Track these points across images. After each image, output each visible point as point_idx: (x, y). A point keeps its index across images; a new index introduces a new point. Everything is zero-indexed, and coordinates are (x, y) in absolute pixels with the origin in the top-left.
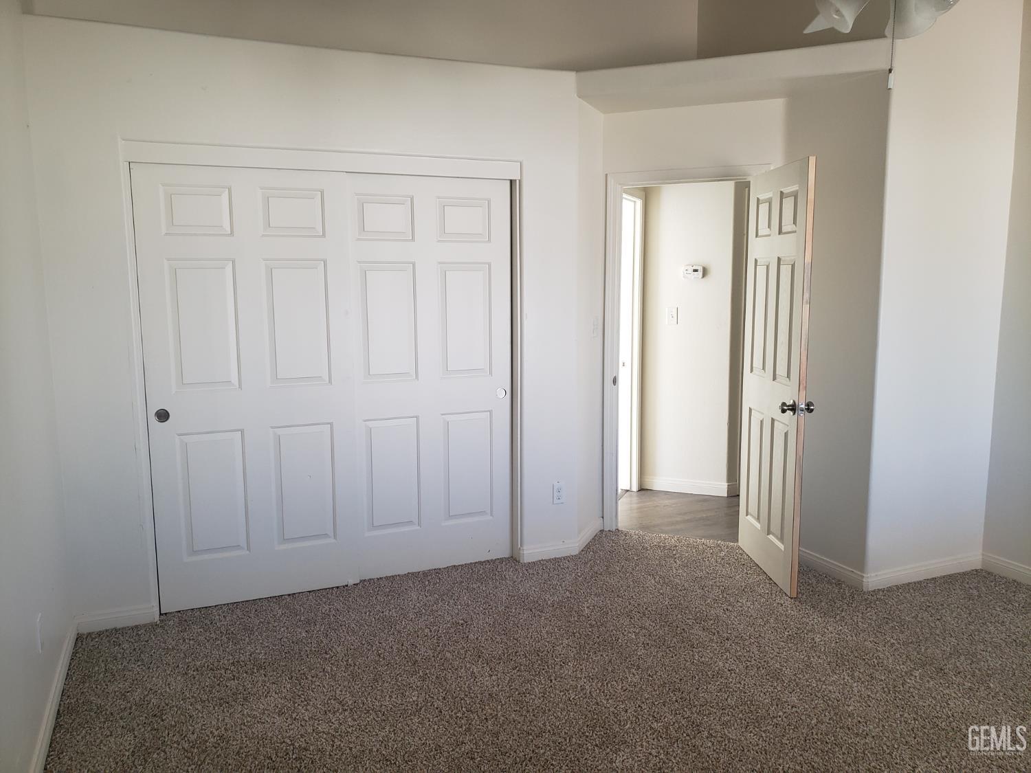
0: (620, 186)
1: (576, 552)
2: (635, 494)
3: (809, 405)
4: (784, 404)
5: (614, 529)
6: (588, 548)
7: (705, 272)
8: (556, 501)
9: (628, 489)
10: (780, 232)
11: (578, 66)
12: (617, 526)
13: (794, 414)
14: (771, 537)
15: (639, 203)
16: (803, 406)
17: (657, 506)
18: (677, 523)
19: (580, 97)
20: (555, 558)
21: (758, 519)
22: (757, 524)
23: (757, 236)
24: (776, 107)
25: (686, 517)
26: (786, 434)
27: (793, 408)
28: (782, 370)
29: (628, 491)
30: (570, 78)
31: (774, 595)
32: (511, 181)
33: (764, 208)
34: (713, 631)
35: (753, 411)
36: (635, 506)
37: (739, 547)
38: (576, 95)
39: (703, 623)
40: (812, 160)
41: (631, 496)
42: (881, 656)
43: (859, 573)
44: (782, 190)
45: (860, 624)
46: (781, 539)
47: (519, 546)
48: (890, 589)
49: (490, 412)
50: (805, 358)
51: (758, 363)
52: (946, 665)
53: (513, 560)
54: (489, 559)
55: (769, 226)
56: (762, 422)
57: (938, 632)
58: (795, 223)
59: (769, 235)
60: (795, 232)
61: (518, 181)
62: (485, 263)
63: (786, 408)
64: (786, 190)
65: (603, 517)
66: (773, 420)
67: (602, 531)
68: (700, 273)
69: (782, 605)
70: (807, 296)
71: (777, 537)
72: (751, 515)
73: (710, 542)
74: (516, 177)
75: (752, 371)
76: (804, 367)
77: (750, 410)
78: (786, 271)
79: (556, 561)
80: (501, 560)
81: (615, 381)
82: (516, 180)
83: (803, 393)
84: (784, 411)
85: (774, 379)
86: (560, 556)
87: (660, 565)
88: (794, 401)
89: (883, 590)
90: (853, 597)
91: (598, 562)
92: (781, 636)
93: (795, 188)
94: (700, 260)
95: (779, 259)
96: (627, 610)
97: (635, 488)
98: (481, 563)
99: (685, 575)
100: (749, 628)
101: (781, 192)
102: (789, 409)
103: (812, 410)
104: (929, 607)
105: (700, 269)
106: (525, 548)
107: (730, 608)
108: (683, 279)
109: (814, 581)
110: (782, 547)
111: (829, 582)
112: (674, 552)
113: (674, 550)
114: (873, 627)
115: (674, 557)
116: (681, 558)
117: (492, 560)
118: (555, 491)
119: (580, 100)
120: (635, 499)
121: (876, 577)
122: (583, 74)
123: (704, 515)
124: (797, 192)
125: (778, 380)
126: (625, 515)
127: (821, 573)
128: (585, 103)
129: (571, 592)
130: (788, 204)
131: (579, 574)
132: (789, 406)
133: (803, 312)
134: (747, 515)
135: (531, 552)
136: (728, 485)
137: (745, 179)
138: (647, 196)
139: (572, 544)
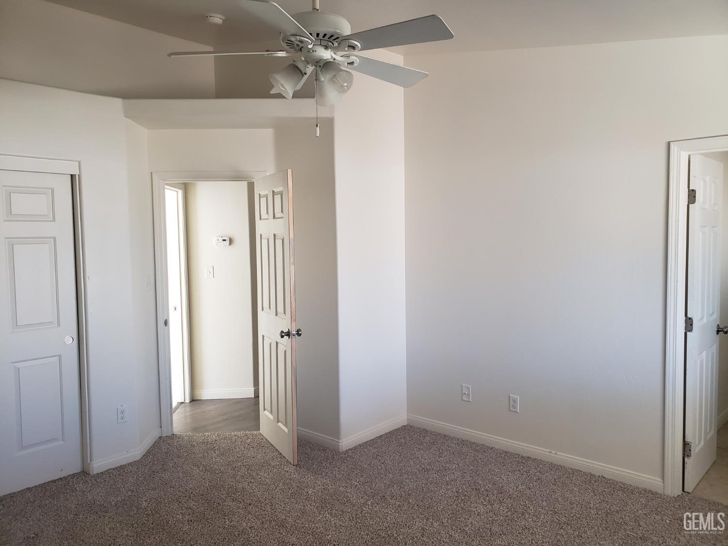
0: (163, 181)
1: (138, 458)
2: (188, 405)
3: (298, 331)
4: (282, 332)
5: (170, 434)
6: (149, 452)
7: (231, 241)
8: (120, 421)
9: (183, 401)
10: (274, 217)
11: (124, 95)
12: (172, 431)
13: (289, 338)
14: (280, 424)
15: (180, 192)
16: (294, 332)
17: (204, 412)
18: (218, 422)
19: (126, 117)
20: (121, 466)
21: (271, 412)
22: (271, 416)
23: (260, 219)
24: (268, 134)
25: (224, 418)
26: (285, 352)
27: (288, 334)
28: (280, 309)
29: (182, 403)
30: (118, 102)
31: (283, 466)
32: (72, 175)
33: (263, 200)
34: (240, 500)
35: (265, 337)
36: (188, 414)
37: (261, 434)
38: (123, 115)
39: (233, 495)
40: (290, 171)
41: (185, 406)
42: (349, 495)
43: (337, 440)
44: (274, 190)
45: (337, 475)
46: (286, 425)
47: (89, 461)
48: (355, 448)
49: (60, 356)
50: (294, 300)
51: (266, 305)
52: (386, 493)
53: (84, 473)
54: (62, 476)
55: (267, 213)
56: (270, 344)
57: (382, 472)
58: (282, 212)
59: (268, 219)
60: (283, 218)
61: (77, 176)
62: (50, 238)
63: (283, 334)
64: (276, 190)
65: (161, 427)
66: (277, 343)
67: (160, 438)
68: (228, 242)
69: (288, 472)
70: (292, 259)
71: (284, 425)
72: (267, 410)
73: (239, 434)
74: (76, 172)
75: (263, 310)
76: (293, 306)
77: (263, 336)
78: (279, 243)
79: (122, 467)
80: (73, 476)
81: (166, 323)
82: (75, 175)
83: (294, 324)
84: (282, 337)
85: (276, 315)
86: (125, 463)
87: (204, 457)
88: (289, 329)
89: (351, 449)
90: (333, 457)
91: (156, 463)
92: (286, 494)
93: (280, 189)
94: (228, 233)
95: (275, 235)
96: (176, 496)
97: (187, 401)
98: (54, 481)
99: (221, 461)
100: (265, 493)
101: (273, 191)
102: (285, 335)
103: (300, 335)
104: (378, 455)
105: (227, 239)
106: (94, 462)
107: (252, 480)
108: (216, 246)
109: (309, 451)
110: (286, 430)
111: (319, 450)
112: (215, 445)
113: (214, 444)
114: (345, 476)
115: (213, 449)
116: (219, 449)
117: (64, 477)
118: (119, 413)
119: (127, 119)
120: (188, 409)
121: (348, 440)
122: (127, 101)
123: (238, 414)
124: (282, 191)
125: (278, 315)
126: (179, 422)
127: (314, 444)
128: (132, 122)
129: (132, 491)
130: (278, 198)
131: (140, 475)
132: (285, 333)
133: (291, 270)
134: (264, 410)
135: (99, 464)
136: (254, 389)
137: (251, 180)
138: (186, 189)
139: (135, 452)
